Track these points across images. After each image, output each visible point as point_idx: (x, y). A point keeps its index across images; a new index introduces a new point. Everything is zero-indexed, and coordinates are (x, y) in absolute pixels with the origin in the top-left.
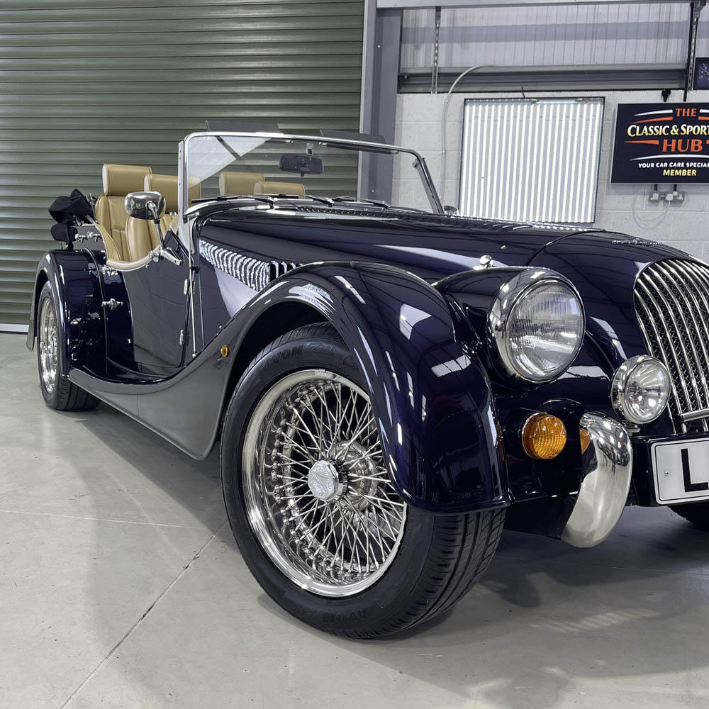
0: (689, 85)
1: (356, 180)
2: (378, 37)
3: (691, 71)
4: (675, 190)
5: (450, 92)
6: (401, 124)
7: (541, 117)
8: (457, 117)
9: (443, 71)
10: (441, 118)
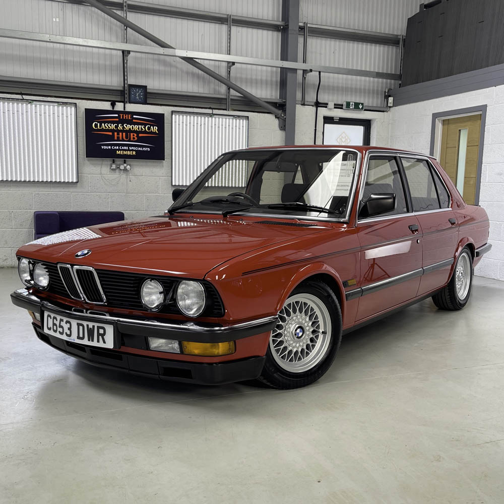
0: (126, 100)
3: (126, 92)
4: (125, 163)
7: (36, 113)
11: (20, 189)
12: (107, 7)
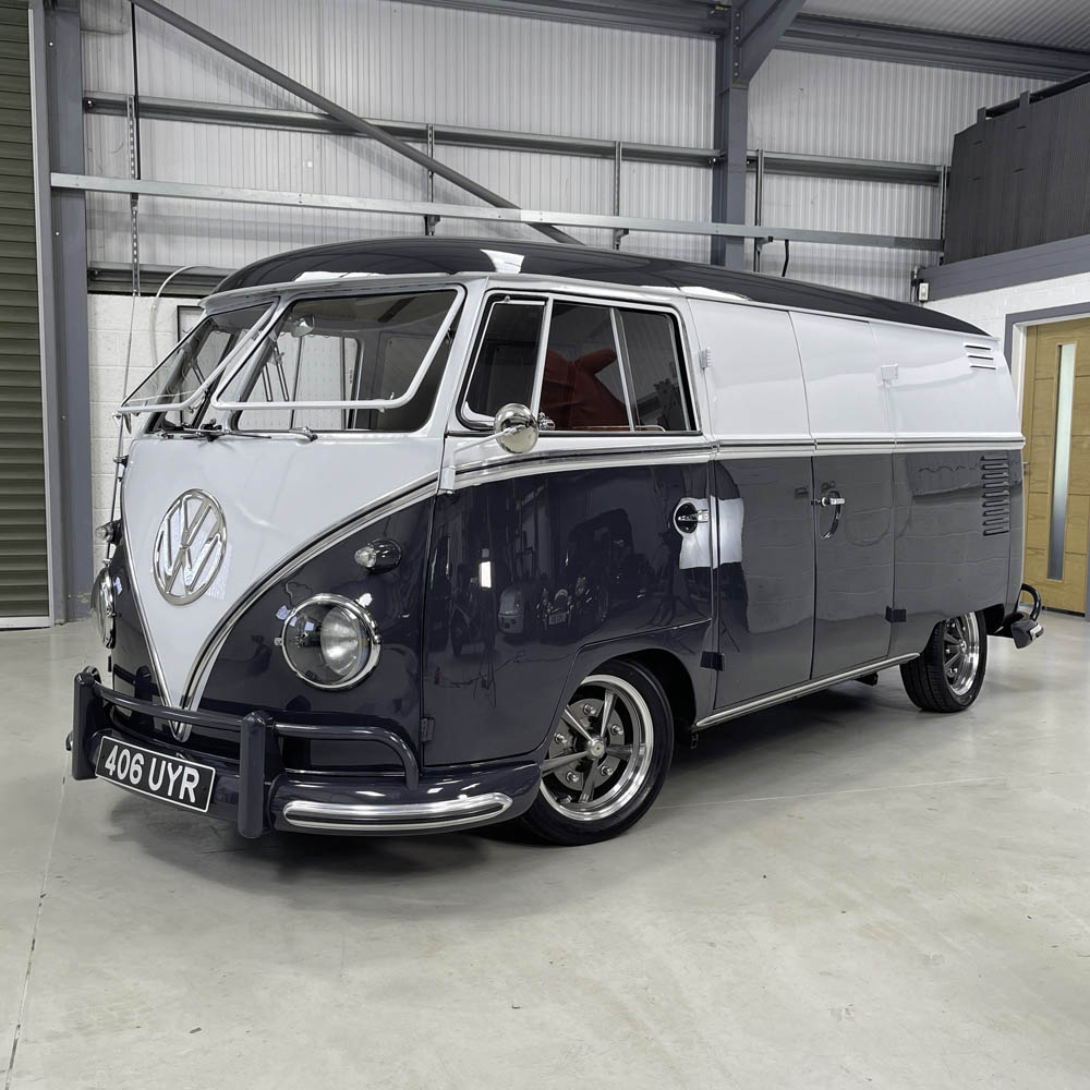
1: (40, 404)
2: (56, 222)
5: (157, 295)
6: (96, 333)
8: (170, 326)
9: (145, 269)
10: (148, 327)
12: (398, 138)
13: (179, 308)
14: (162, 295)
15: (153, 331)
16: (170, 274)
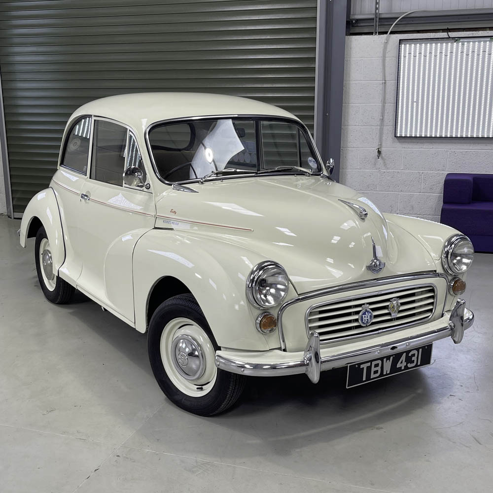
1: (313, 107)
5: (389, 33)
6: (350, 60)
7: (462, 52)
8: (394, 53)
9: (383, 16)
10: (381, 55)
11: (434, 146)
13: (400, 40)
14: (390, 34)
15: (384, 57)
16: (398, 18)
